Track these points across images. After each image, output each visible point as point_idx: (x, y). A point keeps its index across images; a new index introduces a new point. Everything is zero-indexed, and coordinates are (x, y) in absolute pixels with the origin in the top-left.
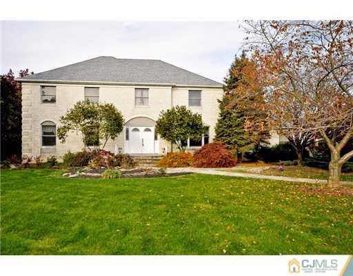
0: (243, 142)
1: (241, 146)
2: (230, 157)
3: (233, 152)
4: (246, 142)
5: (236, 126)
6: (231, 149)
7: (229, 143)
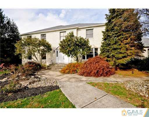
0: (120, 56)
1: (118, 59)
2: (108, 68)
3: (112, 63)
4: (123, 55)
5: (114, 44)
6: (110, 61)
7: (108, 57)
